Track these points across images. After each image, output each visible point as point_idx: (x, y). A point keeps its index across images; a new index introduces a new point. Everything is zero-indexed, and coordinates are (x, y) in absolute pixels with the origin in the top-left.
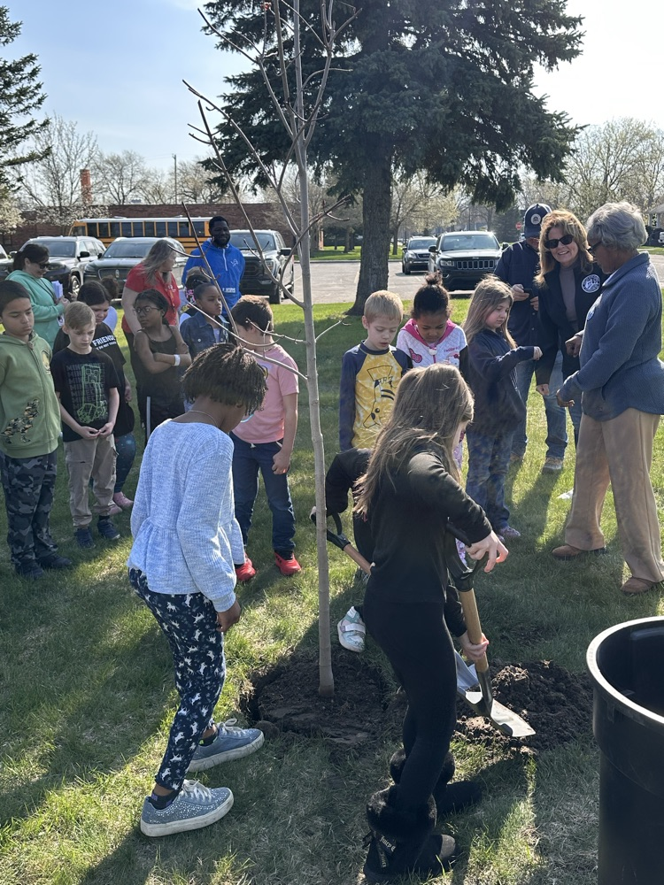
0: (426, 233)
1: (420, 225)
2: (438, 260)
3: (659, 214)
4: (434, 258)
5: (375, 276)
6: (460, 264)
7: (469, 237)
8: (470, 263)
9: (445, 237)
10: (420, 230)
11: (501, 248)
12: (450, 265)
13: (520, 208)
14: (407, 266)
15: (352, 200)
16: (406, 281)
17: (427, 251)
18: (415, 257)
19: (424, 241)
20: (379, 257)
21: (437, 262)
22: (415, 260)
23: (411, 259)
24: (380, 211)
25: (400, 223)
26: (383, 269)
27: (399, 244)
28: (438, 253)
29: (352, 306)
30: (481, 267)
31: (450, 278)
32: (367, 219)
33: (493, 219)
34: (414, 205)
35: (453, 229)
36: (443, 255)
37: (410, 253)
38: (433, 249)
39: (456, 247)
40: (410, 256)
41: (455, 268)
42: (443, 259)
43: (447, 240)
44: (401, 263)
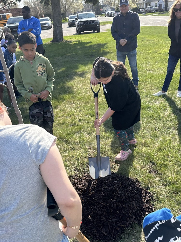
0: (75, 13)
1: (73, 11)
2: (78, 22)
3: (140, 4)
4: (77, 21)
5: (58, 29)
6: (84, 23)
7: (86, 14)
8: (88, 22)
9: (79, 15)
10: (73, 13)
11: (96, 17)
12: (82, 23)
13: (101, 4)
14: (70, 24)
15: (48, 4)
16: (70, 29)
17: (74, 19)
18: (72, 21)
19: (74, 16)
20: (58, 22)
21: (78, 23)
22: (72, 22)
23: (71, 22)
24: (57, 7)
25: (66, 11)
26: (61, 26)
27: (67, 17)
28: (78, 20)
29: (52, 39)
30: (91, 23)
31: (82, 27)
32: (53, 10)
33: (94, 8)
34: (70, 5)
35: (82, 12)
36: (79, 20)
37: (70, 20)
38: (76, 19)
39: (83, 17)
40: (70, 21)
41: (83, 24)
42: (79, 22)
43: (80, 16)
44: (68, 24)
